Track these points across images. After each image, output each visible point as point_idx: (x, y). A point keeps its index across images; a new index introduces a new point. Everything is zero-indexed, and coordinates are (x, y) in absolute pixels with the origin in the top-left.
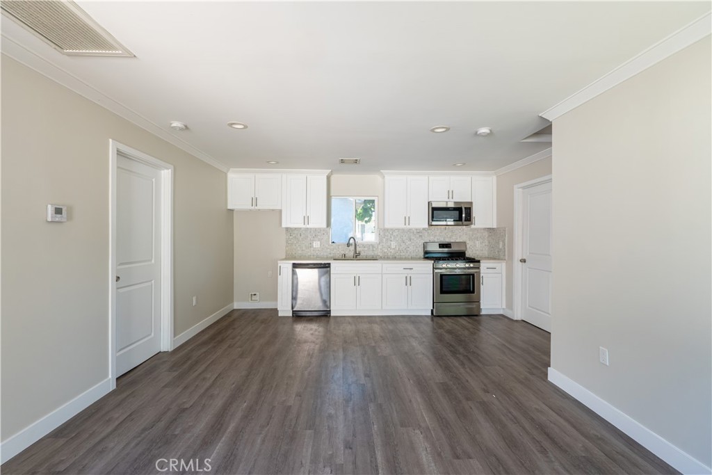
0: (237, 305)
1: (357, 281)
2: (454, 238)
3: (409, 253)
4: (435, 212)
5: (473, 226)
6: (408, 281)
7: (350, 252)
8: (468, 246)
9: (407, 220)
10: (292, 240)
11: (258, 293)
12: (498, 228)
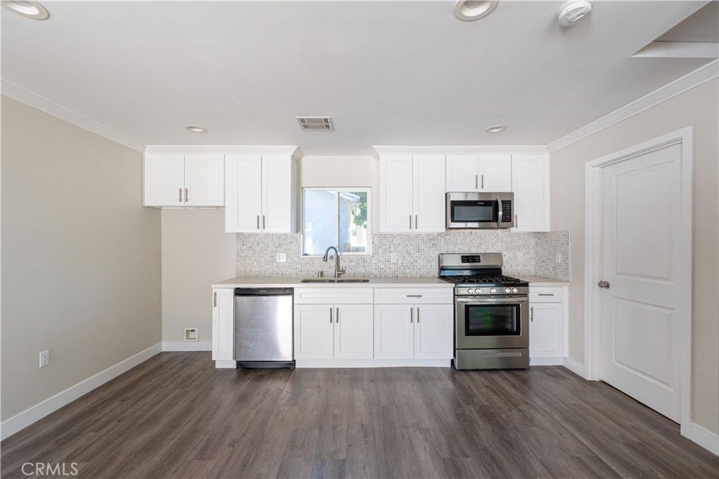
0: (167, 346)
1: (334, 316)
2: (483, 246)
3: (416, 270)
4: (456, 208)
5: (513, 230)
6: (415, 316)
7: (330, 269)
8: (505, 260)
9: (413, 221)
10: (246, 252)
11: (196, 329)
12: (552, 232)
